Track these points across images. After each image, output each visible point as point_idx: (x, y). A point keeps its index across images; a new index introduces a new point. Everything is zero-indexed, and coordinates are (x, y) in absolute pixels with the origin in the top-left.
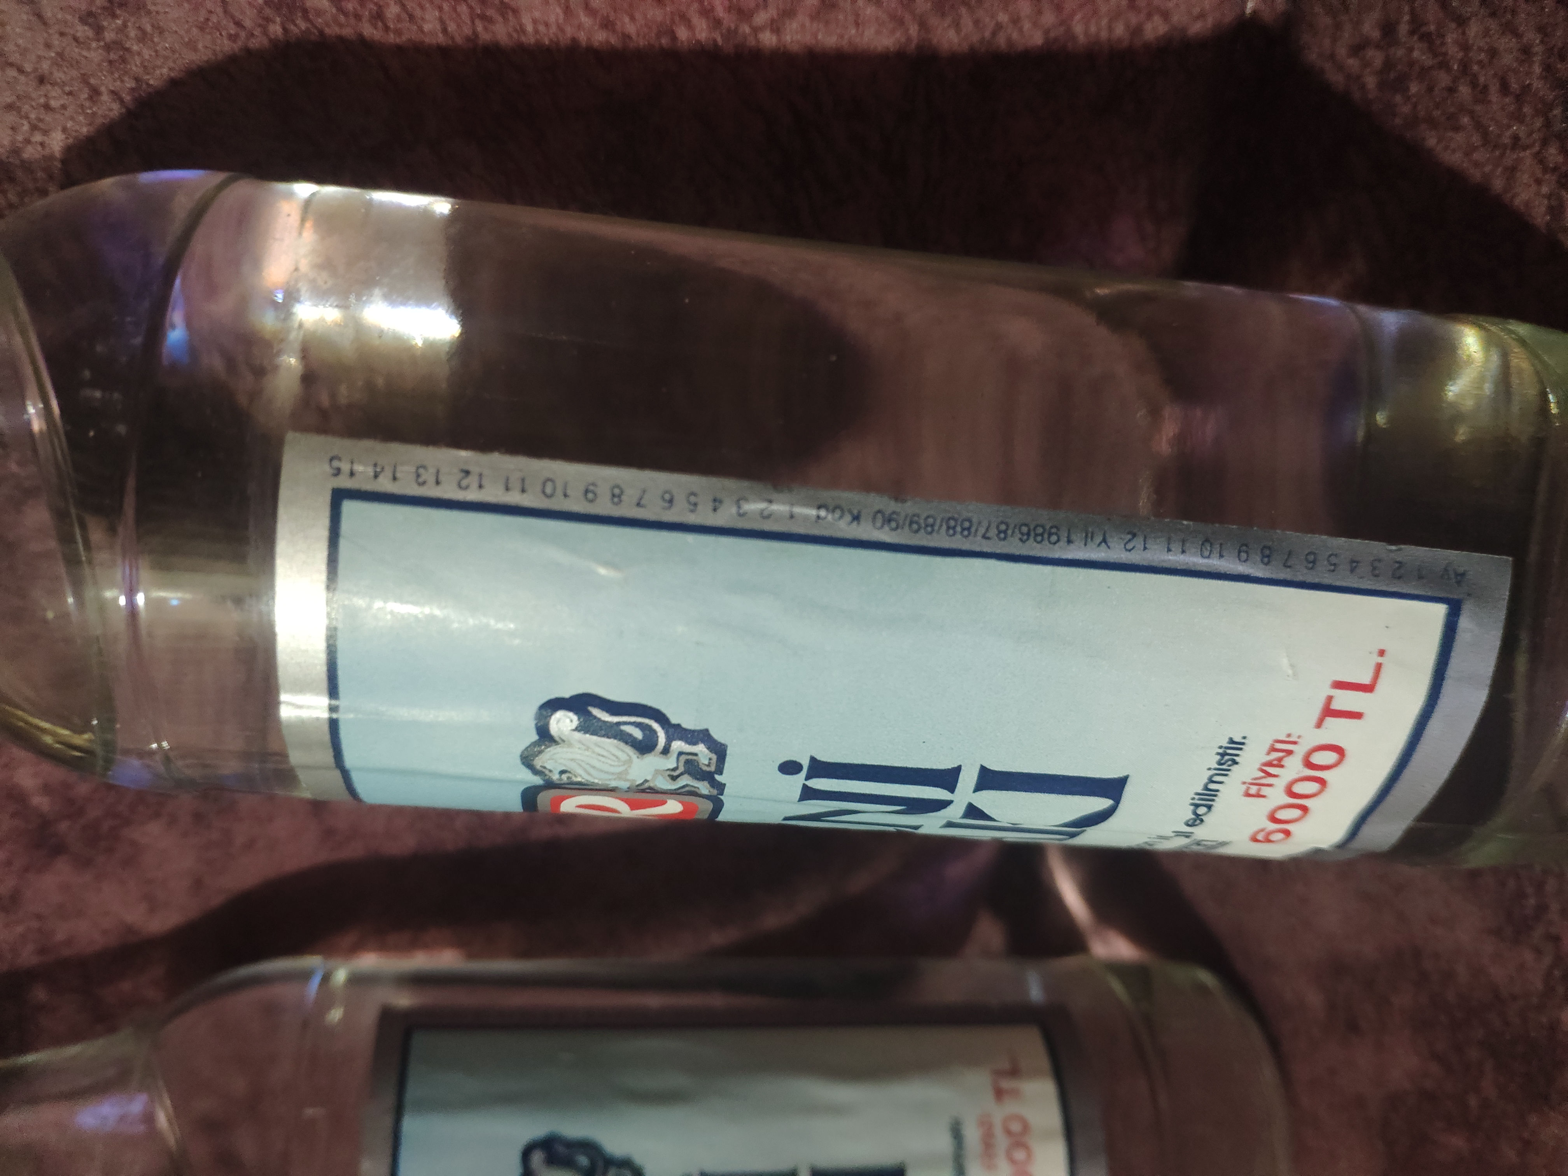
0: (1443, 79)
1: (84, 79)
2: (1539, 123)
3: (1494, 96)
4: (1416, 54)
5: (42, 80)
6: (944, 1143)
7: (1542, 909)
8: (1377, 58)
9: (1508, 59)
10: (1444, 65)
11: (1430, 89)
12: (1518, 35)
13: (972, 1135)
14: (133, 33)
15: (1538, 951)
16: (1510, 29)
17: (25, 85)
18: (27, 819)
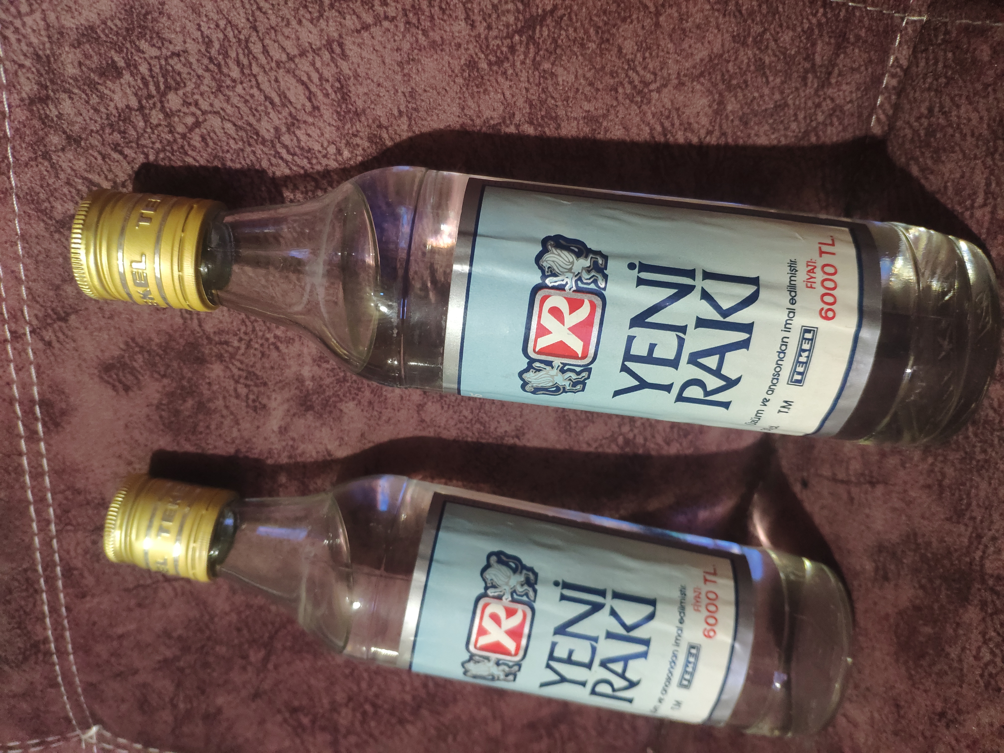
0: (950, 131)
1: (394, 86)
2: (984, 148)
3: (969, 138)
4: (940, 120)
5: (379, 85)
6: (676, 594)
7: (969, 505)
8: (925, 122)
9: (974, 122)
10: (950, 125)
11: (945, 136)
12: (979, 112)
13: (690, 594)
14: (414, 71)
15: (966, 525)
16: (976, 110)
17: (373, 86)
18: (301, 391)
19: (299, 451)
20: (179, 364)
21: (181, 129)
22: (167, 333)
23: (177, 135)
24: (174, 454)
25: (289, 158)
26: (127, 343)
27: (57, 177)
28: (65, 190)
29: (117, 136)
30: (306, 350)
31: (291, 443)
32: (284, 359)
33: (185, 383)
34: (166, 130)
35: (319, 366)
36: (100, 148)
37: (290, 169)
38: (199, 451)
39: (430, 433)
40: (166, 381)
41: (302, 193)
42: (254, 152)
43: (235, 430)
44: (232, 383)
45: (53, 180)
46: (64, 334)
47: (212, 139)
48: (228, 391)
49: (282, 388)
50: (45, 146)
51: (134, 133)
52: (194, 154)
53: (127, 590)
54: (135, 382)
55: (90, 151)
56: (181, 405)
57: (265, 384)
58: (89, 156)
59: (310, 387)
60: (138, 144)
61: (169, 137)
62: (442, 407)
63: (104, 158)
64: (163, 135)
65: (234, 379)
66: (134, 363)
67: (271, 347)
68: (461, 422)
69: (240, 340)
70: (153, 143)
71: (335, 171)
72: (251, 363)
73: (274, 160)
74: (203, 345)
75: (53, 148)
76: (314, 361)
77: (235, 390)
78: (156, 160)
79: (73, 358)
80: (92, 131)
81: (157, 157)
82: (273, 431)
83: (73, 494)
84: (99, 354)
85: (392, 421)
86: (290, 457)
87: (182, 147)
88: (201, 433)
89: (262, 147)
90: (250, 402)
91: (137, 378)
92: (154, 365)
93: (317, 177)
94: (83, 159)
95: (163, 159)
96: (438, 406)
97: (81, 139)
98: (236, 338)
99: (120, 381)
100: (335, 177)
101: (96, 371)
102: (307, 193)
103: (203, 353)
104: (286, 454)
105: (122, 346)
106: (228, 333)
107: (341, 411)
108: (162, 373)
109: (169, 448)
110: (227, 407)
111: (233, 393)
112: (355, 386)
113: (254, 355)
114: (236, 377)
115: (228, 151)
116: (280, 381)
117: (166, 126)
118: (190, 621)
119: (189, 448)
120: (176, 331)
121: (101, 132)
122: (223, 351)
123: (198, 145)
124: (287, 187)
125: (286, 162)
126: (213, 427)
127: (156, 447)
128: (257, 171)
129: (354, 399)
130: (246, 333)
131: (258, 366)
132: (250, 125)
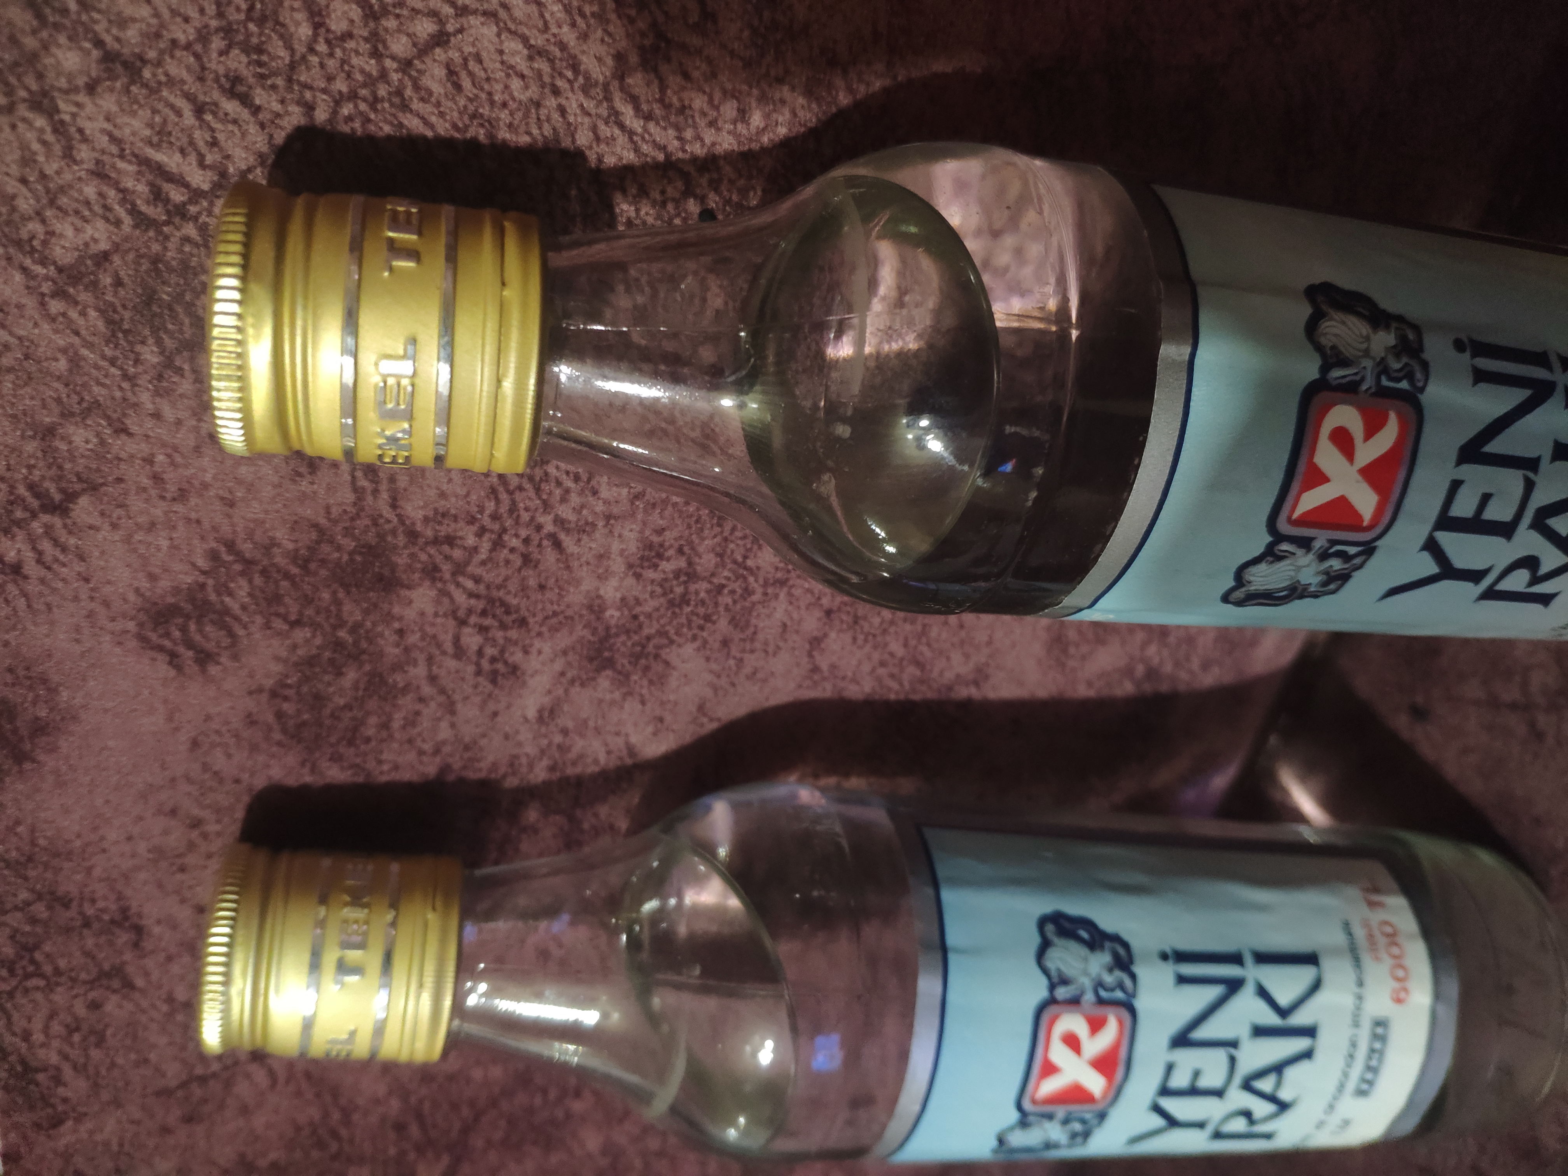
6: (1341, 938)
13: (1358, 933)
18: (594, 631)
19: (572, 755)
20: (334, 593)
21: (400, 46)
22: (315, 526)
23: (389, 63)
24: (304, 790)
25: (637, 125)
26: (214, 556)
27: (68, 155)
28: (90, 191)
29: (238, 61)
30: (616, 546)
31: (558, 739)
32: (568, 567)
33: (342, 634)
34: (365, 47)
35: (638, 576)
36: (192, 86)
37: (637, 150)
38: (360, 779)
39: (825, 691)
40: (301, 634)
41: (654, 204)
42: (562, 110)
43: (444, 724)
44: (451, 623)
45: (55, 166)
46: (56, 543)
47: (471, 74)
48: (439, 645)
49: (554, 630)
50: (40, 76)
51: (283, 53)
52: (425, 109)
53: (165, 1093)
54: (225, 642)
55: (165, 93)
56: (329, 684)
57: (523, 623)
58: (160, 106)
59: (613, 622)
60: (290, 80)
61: (371, 66)
62: (855, 639)
63: (199, 110)
64: (355, 61)
65: (456, 618)
66: (227, 599)
67: (545, 543)
68: (883, 664)
69: (482, 531)
70: (330, 79)
71: (729, 157)
72: (499, 580)
73: (605, 130)
74: (395, 547)
75: (63, 83)
76: (630, 566)
77: (457, 640)
78: (330, 121)
79: (76, 599)
80: (174, 42)
81: (335, 113)
82: (526, 720)
83: (50, 908)
84: (144, 584)
85: (759, 676)
86: (552, 769)
87: (399, 93)
88: (368, 740)
89: (582, 98)
90: (485, 664)
91: (231, 634)
92: (277, 599)
93: (691, 169)
94: (145, 114)
95: (349, 119)
96: (847, 637)
97: (144, 61)
98: (474, 528)
99: (189, 644)
100: (727, 170)
101: (131, 626)
102: (664, 204)
103: (393, 568)
104: (545, 762)
105: (201, 563)
106: (455, 518)
107: (667, 663)
108: (293, 617)
109: (291, 781)
110: (433, 679)
111: (449, 647)
112: (701, 610)
113: (507, 562)
114: (461, 613)
115: (504, 105)
116: (555, 614)
117: (366, 40)
118: (298, 1129)
119: (335, 774)
120: (335, 522)
121: (198, 48)
122: (439, 559)
123: (437, 89)
124: (624, 191)
125: (631, 133)
126: (396, 724)
127: (260, 783)
128: (565, 153)
129: (694, 638)
130: (495, 517)
131: (513, 586)
132: (563, 46)
